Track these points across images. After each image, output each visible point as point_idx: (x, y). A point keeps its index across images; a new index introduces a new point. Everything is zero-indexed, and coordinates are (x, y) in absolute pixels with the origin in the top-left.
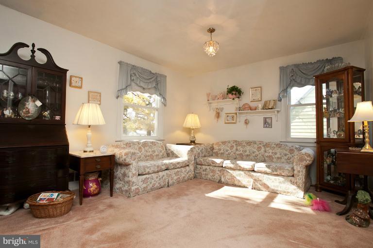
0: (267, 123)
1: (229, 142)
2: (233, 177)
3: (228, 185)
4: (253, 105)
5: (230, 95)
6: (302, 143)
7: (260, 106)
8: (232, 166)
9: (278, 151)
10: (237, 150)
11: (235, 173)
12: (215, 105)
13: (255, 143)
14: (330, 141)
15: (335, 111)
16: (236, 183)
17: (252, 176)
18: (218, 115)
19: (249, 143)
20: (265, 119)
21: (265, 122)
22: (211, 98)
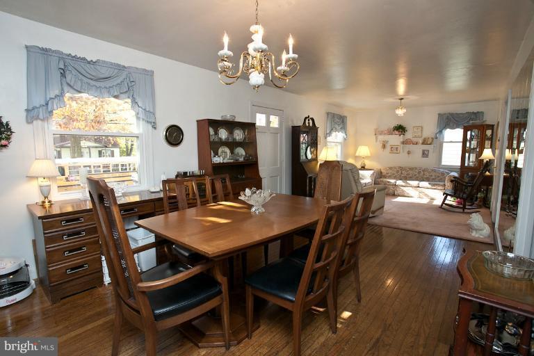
0: (425, 154)
1: (395, 168)
2: (403, 191)
3: (399, 196)
4: (415, 140)
5: (397, 132)
6: (451, 169)
7: (421, 142)
8: (404, 184)
9: (433, 174)
10: (402, 173)
11: (405, 189)
12: (381, 138)
13: (416, 168)
14: (469, 168)
15: (474, 149)
16: (406, 194)
17: (417, 190)
18: (384, 146)
19: (411, 169)
20: (424, 151)
21: (423, 153)
22: (378, 133)
